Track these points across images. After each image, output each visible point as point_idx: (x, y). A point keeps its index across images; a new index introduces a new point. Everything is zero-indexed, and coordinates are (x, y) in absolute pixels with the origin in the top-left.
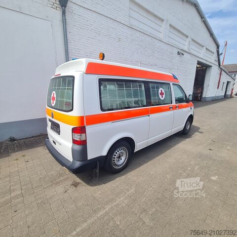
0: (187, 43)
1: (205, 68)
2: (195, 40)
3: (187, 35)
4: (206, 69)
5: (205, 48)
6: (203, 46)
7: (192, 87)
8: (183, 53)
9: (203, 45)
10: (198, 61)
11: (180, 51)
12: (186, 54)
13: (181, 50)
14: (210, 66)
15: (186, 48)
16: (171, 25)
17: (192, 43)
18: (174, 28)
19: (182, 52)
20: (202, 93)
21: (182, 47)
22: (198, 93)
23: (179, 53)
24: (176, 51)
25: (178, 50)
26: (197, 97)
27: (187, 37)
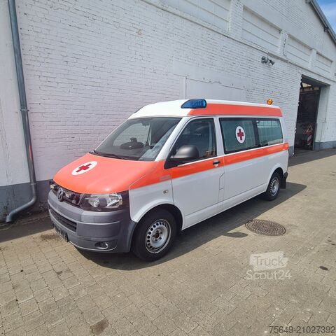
0: (280, 43)
1: (317, 89)
2: (295, 36)
3: (280, 27)
4: (319, 91)
5: (314, 52)
6: (311, 49)
7: (294, 124)
8: (273, 60)
9: (311, 46)
10: (303, 76)
11: (266, 56)
12: (277, 63)
13: (269, 54)
14: (326, 86)
15: (278, 52)
16: (245, 9)
17: (290, 41)
18: (253, 14)
19: (270, 58)
20: (313, 134)
21: (269, 49)
22: (307, 135)
23: (264, 61)
24: (258, 57)
25: (262, 55)
26: (305, 142)
27: (280, 31)
